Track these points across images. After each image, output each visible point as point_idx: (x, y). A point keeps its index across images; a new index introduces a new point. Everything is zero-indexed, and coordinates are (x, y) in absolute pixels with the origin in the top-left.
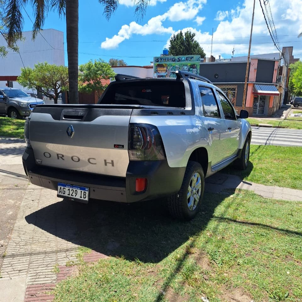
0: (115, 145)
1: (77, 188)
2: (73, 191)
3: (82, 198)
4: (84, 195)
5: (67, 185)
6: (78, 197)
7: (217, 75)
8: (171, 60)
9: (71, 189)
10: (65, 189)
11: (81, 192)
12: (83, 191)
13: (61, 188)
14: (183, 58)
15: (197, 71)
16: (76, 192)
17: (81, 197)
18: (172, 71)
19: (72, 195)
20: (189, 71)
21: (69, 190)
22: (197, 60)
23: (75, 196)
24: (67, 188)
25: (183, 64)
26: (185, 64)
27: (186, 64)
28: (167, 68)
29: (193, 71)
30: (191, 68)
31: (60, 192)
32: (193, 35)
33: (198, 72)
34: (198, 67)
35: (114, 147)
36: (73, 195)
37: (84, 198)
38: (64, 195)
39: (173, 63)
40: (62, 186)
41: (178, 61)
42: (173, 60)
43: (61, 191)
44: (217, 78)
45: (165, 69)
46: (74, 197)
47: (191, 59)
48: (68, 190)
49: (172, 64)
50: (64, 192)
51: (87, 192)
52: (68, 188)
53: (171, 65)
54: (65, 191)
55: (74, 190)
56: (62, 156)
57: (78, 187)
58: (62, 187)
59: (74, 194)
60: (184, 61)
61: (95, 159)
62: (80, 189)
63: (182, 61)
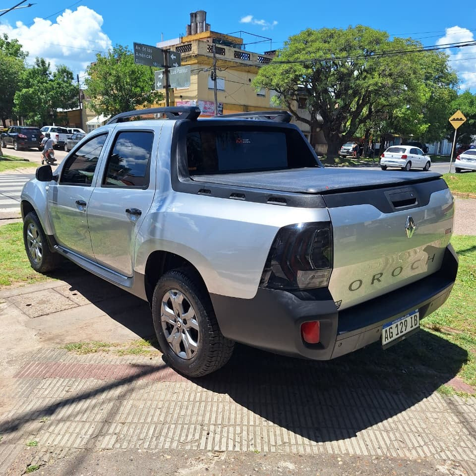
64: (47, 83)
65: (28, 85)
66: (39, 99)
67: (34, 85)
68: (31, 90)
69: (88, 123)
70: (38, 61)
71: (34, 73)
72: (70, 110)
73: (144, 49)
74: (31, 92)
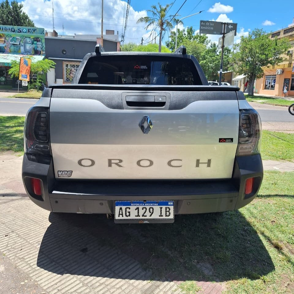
0: (220, 139)
1: (152, 204)
2: (145, 209)
3: (164, 217)
4: (166, 212)
5: (133, 203)
6: (156, 216)
7: (65, 51)
8: (9, 30)
9: (141, 208)
10: (130, 209)
11: (161, 208)
12: (164, 207)
13: (121, 209)
14: (25, 30)
15: (42, 45)
16: (151, 209)
17: (161, 216)
18: (13, 43)
19: (143, 216)
20: (33, 44)
21: (138, 209)
22: (41, 34)
23: (151, 216)
24: (133, 208)
25: (26, 36)
26: (27, 36)
27: (29, 36)
28: (5, 39)
29: (38, 44)
30: (35, 41)
31: (119, 214)
32: (20, 6)
33: (44, 46)
34: (43, 41)
35: (220, 142)
36: (145, 215)
37: (166, 216)
38: (129, 218)
39: (12, 33)
40: (124, 205)
41: (19, 32)
42: (12, 30)
43: (121, 213)
44: (65, 54)
45: (3, 39)
46: (148, 217)
47: (34, 31)
48: (136, 210)
49: (12, 35)
50: (128, 214)
51: (172, 208)
52: (136, 207)
53: (10, 36)
54: (129, 212)
55: (148, 207)
56: (118, 161)
57: (155, 203)
58: (124, 208)
59: (148, 214)
60: (26, 32)
61: (181, 160)
62: (159, 205)
63: (24, 32)
64: (214, 57)
65: (204, 58)
66: (209, 66)
67: (207, 58)
68: (205, 61)
69: (233, 79)
70: (212, 44)
71: (208, 52)
72: (226, 72)
73: (207, 24)
74: (204, 63)
